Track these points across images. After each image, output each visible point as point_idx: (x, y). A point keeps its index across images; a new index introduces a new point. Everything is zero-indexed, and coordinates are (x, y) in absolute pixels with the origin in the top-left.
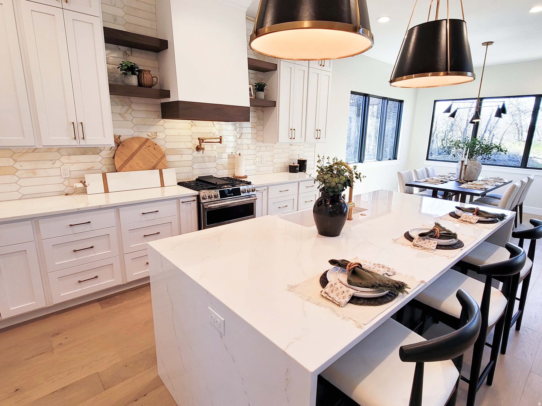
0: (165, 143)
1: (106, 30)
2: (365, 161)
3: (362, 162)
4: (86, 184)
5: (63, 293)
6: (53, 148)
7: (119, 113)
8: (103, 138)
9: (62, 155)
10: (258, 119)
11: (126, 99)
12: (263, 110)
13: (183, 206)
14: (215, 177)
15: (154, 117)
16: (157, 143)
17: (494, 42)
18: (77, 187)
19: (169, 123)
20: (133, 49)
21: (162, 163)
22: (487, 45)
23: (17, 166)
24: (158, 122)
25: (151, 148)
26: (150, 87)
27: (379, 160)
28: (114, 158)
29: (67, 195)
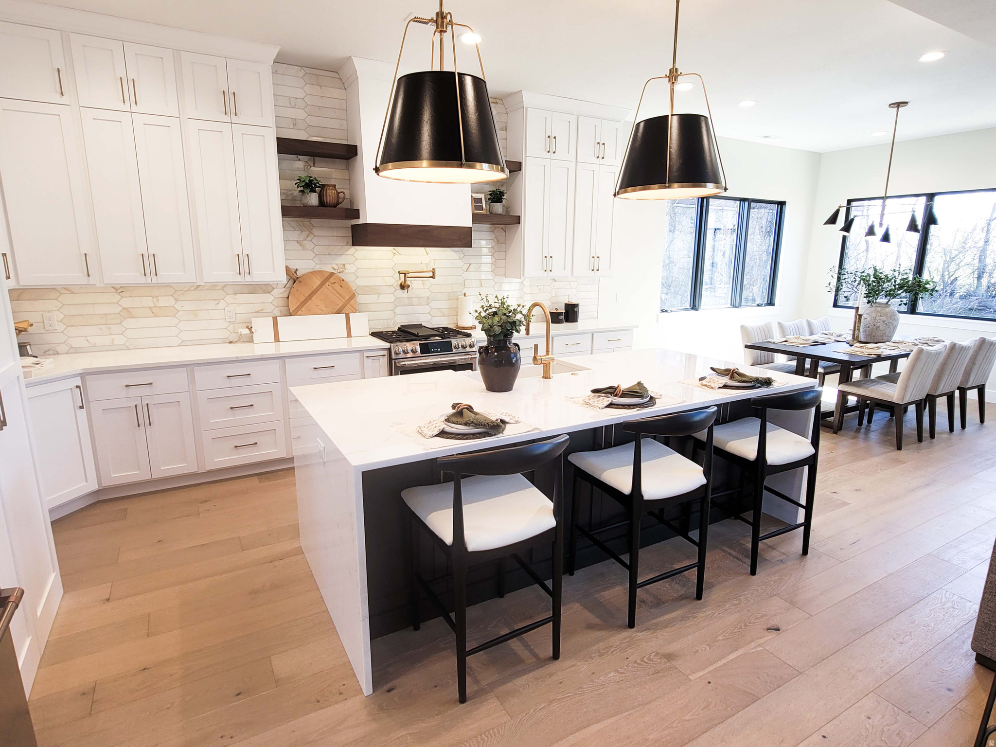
0: (356, 279)
1: (280, 141)
2: (702, 307)
3: (697, 310)
4: (253, 330)
5: (217, 459)
6: (218, 285)
7: (297, 241)
8: (272, 272)
9: (228, 294)
10: (496, 242)
11: (306, 221)
12: (504, 229)
13: (368, 362)
14: (425, 327)
15: (342, 244)
16: (344, 279)
17: (909, 102)
18: (242, 333)
19: (363, 251)
20: (316, 158)
21: (351, 306)
22: (898, 108)
23: (178, 306)
24: (347, 250)
25: (336, 286)
26: (335, 206)
27: (734, 306)
28: (288, 298)
29: (230, 343)
